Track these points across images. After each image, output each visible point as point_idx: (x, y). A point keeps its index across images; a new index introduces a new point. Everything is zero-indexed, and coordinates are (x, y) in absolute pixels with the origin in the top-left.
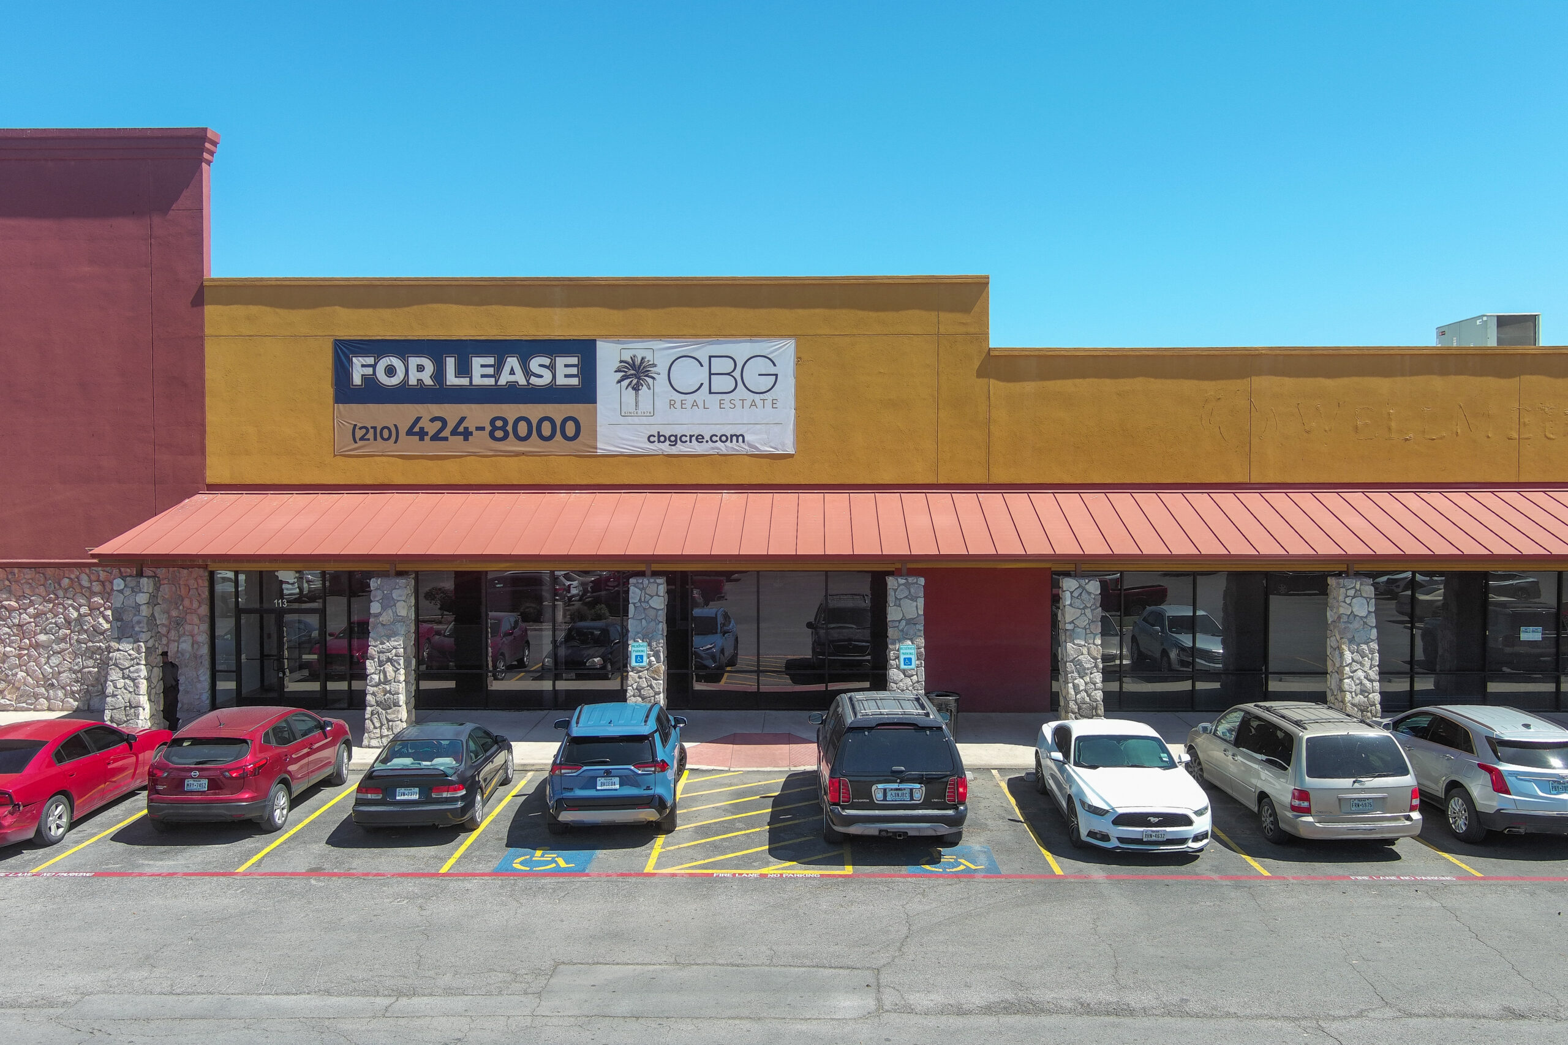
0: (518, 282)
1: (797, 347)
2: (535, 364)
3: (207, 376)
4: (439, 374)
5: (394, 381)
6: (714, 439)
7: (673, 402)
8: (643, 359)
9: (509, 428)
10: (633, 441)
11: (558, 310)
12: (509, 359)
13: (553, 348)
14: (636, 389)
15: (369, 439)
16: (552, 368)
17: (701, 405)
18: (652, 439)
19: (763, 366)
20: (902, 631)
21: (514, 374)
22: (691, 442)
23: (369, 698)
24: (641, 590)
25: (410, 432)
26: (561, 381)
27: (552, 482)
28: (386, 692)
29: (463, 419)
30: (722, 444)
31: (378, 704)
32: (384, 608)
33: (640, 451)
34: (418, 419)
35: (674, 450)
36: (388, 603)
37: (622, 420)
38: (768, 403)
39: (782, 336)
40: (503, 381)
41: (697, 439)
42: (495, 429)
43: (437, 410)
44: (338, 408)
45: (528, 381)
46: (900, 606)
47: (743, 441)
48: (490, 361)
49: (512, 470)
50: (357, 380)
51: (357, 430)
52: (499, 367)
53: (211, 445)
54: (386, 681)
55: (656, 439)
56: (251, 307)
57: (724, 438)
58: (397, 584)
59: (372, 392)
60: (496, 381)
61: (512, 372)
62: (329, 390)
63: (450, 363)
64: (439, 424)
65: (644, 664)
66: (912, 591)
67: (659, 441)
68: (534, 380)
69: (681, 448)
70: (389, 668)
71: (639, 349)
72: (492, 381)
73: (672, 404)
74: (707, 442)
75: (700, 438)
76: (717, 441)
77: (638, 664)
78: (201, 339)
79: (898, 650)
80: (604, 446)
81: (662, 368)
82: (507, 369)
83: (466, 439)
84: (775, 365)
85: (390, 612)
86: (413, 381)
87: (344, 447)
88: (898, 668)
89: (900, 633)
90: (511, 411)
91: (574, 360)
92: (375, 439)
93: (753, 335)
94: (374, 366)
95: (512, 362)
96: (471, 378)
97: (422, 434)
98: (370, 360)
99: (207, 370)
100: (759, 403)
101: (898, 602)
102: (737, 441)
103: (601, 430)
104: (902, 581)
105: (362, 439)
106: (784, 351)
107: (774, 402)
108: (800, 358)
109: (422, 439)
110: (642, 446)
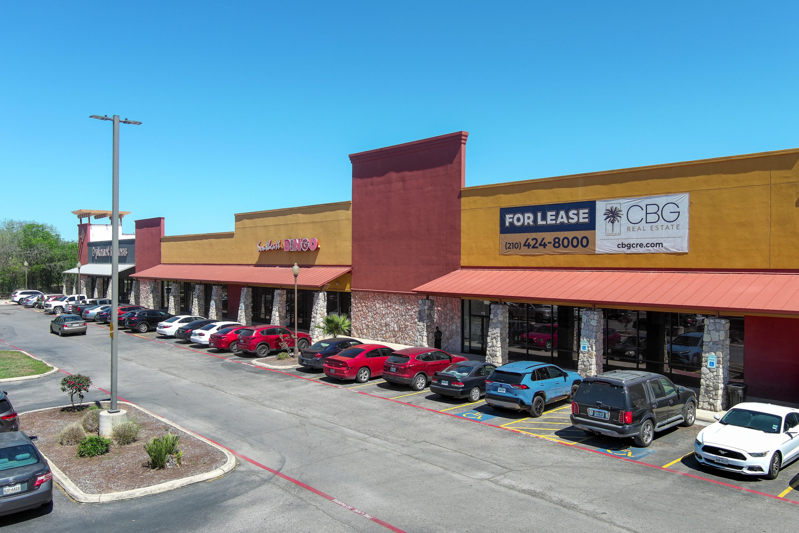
0: (565, 178)
1: (690, 198)
2: (571, 213)
3: (462, 225)
4: (535, 220)
5: (519, 224)
6: (648, 245)
7: (629, 228)
8: (616, 208)
9: (561, 242)
10: (610, 247)
11: (580, 188)
12: (561, 212)
13: (578, 206)
14: (613, 222)
15: (511, 248)
16: (577, 215)
17: (642, 229)
18: (619, 246)
19: (672, 208)
20: (710, 347)
21: (563, 218)
22: (637, 247)
23: (487, 352)
24: (587, 316)
25: (525, 245)
26: (581, 220)
27: (577, 266)
28: (493, 350)
29: (543, 239)
30: (652, 248)
31: (490, 355)
32: (494, 317)
33: (614, 252)
34: (528, 239)
35: (629, 251)
36: (496, 315)
37: (606, 237)
38: (675, 227)
39: (682, 192)
40: (558, 222)
41: (640, 246)
42: (555, 242)
43: (534, 235)
44: (501, 236)
45: (568, 221)
46: (710, 334)
47: (662, 246)
48: (554, 213)
49: (562, 261)
50: (507, 224)
51: (507, 244)
52: (557, 215)
53: (463, 252)
54: (493, 346)
55: (621, 246)
56: (475, 197)
57: (653, 245)
58: (499, 307)
59: (513, 229)
60: (556, 222)
61: (562, 218)
62: (498, 228)
63: (539, 215)
64: (535, 241)
65: (586, 350)
66: (717, 326)
67: (622, 247)
68: (571, 221)
69: (632, 250)
70: (494, 341)
71: (614, 204)
72: (554, 222)
73: (628, 229)
74: (645, 247)
75: (641, 245)
76: (649, 247)
77: (583, 350)
78: (460, 211)
79: (707, 358)
80: (598, 250)
81: (624, 212)
82: (560, 216)
83: (544, 247)
84: (678, 207)
85: (496, 318)
86: (526, 224)
87: (503, 251)
88: (706, 367)
89: (709, 349)
90: (561, 235)
91: (587, 211)
92: (513, 248)
93: (668, 193)
94: (513, 218)
95: (562, 213)
96: (547, 221)
97: (529, 246)
98: (512, 216)
99: (462, 223)
100: (670, 227)
101: (709, 332)
102: (659, 247)
103: (598, 242)
104: (712, 321)
105: (509, 248)
106: (683, 200)
107: (678, 226)
108: (691, 203)
109: (529, 248)
110: (615, 249)
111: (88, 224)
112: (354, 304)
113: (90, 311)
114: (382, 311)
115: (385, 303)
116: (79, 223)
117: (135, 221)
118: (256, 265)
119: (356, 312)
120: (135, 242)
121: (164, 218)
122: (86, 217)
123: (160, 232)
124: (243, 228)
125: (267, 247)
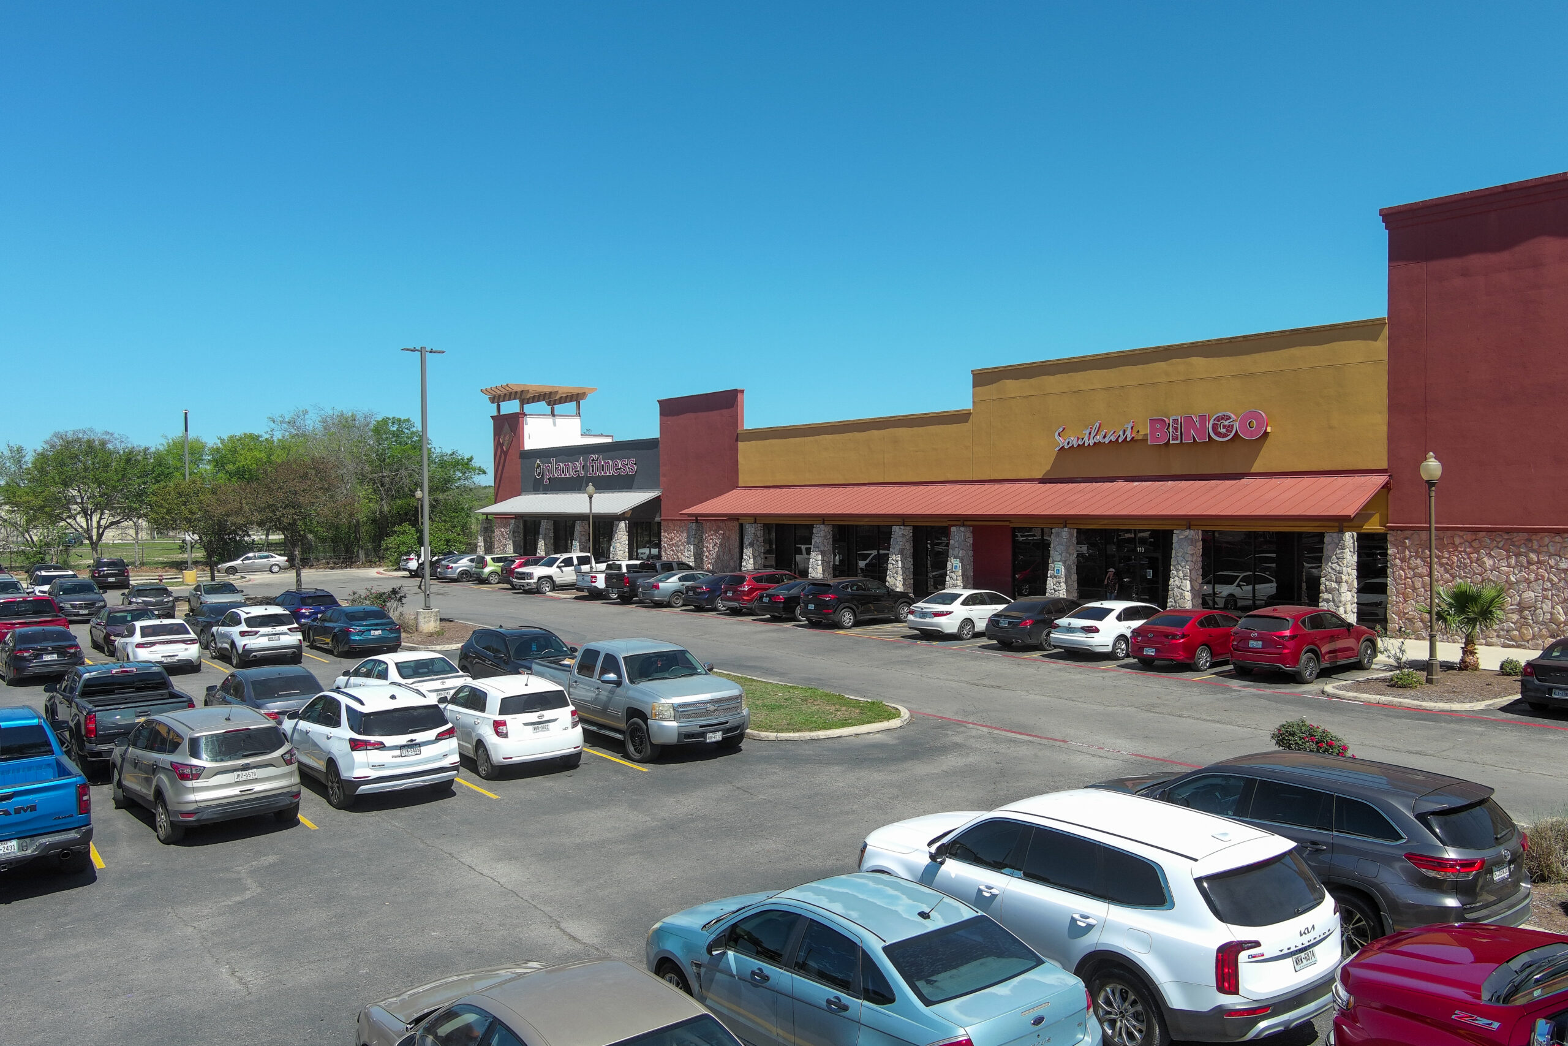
111: (521, 414)
112: (1398, 561)
113: (661, 585)
114: (1507, 575)
115: (1517, 555)
116: (495, 414)
117: (659, 402)
118: (1043, 481)
119: (1406, 578)
120: (660, 445)
121: (742, 391)
122: (515, 399)
123: (735, 419)
124: (1000, 399)
125: (1086, 438)
